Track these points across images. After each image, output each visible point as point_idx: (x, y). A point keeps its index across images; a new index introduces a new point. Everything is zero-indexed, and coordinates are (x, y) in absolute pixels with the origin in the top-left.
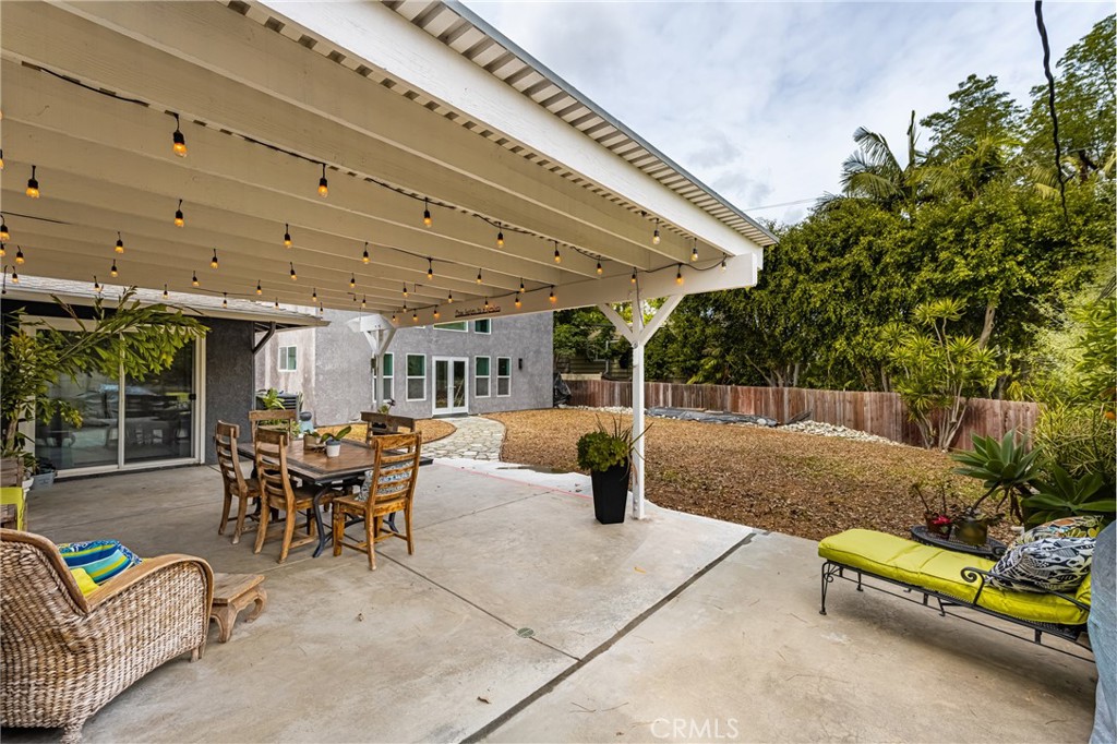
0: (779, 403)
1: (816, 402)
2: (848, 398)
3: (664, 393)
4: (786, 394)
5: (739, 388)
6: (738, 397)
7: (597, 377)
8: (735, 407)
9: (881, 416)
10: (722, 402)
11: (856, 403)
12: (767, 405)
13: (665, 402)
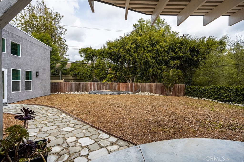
0: (132, 87)
1: (141, 86)
2: (149, 85)
3: (94, 86)
4: (134, 84)
5: (120, 83)
6: (120, 86)
7: (62, 81)
8: (119, 89)
9: (156, 89)
10: (115, 87)
11: (151, 86)
12: (128, 88)
13: (94, 89)
